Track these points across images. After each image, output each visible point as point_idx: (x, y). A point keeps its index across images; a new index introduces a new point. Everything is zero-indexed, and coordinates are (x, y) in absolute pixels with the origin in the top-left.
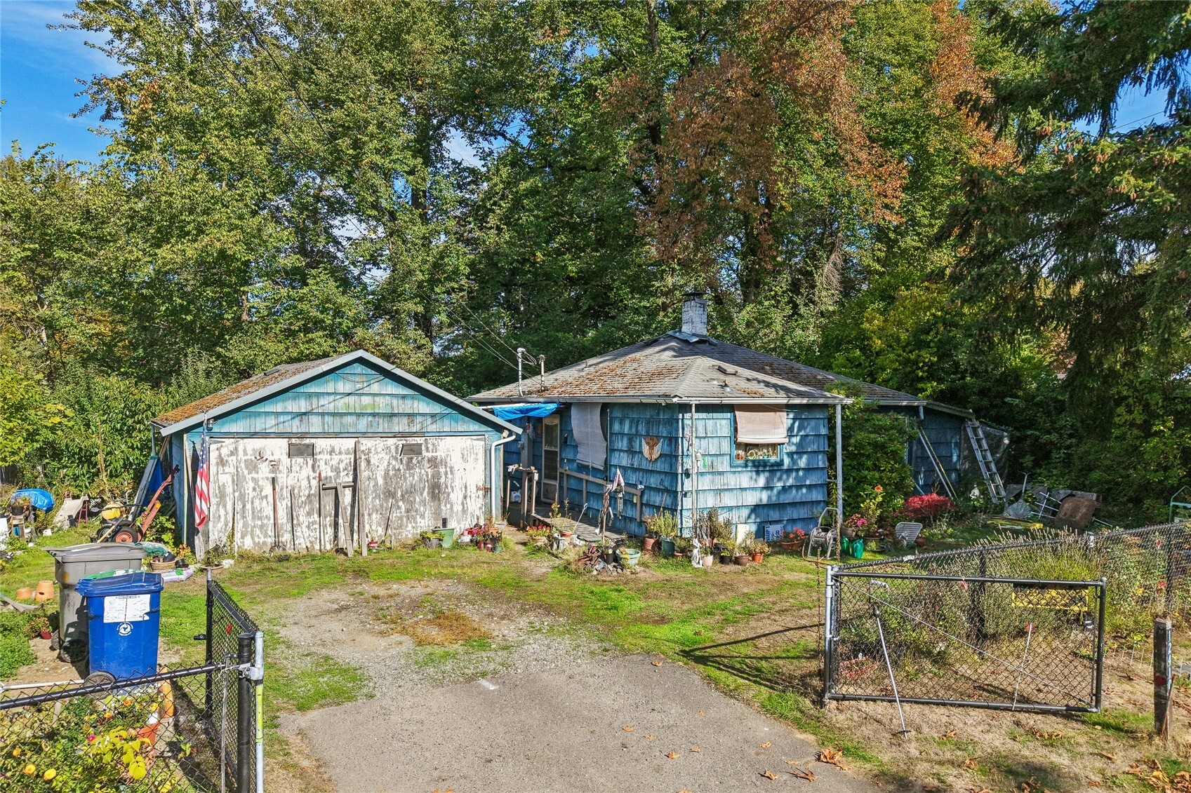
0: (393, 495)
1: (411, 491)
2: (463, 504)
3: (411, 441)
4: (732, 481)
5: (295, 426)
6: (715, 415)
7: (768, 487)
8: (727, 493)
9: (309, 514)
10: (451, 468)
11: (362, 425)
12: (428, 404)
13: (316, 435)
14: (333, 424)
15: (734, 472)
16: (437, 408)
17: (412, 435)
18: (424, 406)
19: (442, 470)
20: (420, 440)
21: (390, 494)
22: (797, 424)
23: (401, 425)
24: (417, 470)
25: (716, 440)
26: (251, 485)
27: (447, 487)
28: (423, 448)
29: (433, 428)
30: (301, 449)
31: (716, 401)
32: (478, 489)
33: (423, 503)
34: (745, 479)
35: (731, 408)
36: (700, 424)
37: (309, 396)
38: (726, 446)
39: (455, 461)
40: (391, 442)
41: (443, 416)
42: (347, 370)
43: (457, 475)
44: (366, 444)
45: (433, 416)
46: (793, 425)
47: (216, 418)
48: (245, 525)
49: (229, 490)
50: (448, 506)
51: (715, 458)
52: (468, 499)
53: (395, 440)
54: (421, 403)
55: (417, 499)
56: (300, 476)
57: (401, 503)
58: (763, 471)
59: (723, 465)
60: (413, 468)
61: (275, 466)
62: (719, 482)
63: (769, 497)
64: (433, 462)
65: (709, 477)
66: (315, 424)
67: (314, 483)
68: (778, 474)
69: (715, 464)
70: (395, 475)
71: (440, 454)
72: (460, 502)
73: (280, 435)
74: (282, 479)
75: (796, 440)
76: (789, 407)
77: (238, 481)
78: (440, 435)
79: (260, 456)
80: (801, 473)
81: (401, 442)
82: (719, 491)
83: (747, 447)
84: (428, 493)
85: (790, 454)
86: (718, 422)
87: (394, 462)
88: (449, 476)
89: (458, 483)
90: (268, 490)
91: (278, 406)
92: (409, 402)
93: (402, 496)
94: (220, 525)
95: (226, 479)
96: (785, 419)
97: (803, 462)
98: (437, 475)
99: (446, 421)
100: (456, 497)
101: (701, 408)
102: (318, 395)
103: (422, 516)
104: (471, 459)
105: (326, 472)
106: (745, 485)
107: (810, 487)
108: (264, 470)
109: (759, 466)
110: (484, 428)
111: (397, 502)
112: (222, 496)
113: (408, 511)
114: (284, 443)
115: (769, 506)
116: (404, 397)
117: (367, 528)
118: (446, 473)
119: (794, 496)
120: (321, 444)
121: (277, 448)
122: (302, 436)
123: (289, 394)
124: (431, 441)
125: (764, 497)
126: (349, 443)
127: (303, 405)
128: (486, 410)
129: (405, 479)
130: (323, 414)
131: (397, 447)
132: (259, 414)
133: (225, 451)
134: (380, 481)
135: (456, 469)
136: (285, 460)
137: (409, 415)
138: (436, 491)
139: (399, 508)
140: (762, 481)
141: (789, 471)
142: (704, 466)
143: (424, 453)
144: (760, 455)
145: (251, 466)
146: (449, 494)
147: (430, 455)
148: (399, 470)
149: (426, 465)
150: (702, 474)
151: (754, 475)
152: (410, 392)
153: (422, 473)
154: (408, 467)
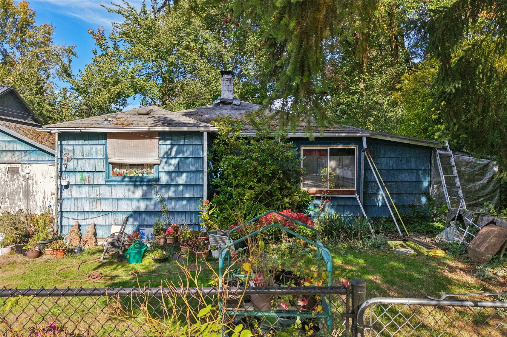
0: (3, 195)
1: (14, 192)
2: (43, 202)
3: (13, 165)
4: (107, 192)
6: (91, 142)
7: (145, 198)
8: (103, 202)
10: (36, 181)
12: (22, 145)
15: (110, 186)
16: (28, 148)
17: (14, 162)
18: (19, 147)
19: (31, 182)
20: (18, 165)
22: (175, 149)
23: (8, 157)
24: (17, 182)
25: (92, 161)
27: (33, 192)
28: (20, 169)
29: (25, 158)
31: (78, 130)
32: (52, 194)
33: (20, 200)
34: (121, 191)
36: (78, 149)
38: (101, 166)
39: (38, 177)
41: (31, 152)
43: (40, 185)
45: (25, 152)
46: (171, 149)
50: (34, 203)
51: (91, 175)
52: (46, 200)
53: (4, 165)
54: (18, 145)
55: (16, 198)
57: (7, 200)
58: (142, 185)
59: (100, 179)
60: (14, 181)
63: (147, 206)
64: (26, 178)
65: (87, 188)
68: (157, 188)
69: (91, 178)
70: (4, 184)
72: (41, 200)
75: (175, 162)
76: (162, 135)
78: (29, 162)
80: (181, 188)
81: (8, 166)
82: (96, 200)
84: (23, 195)
85: (169, 173)
86: (94, 147)
87: (4, 177)
88: (35, 186)
89: (40, 190)
92: (11, 144)
93: (8, 195)
96: (165, 146)
97: (182, 179)
98: (27, 185)
99: (33, 155)
100: (39, 198)
104: (47, 176)
106: (120, 196)
107: (189, 199)
109: (136, 182)
111: (5, 199)
113: (11, 204)
115: (148, 213)
118: (33, 184)
119: (173, 206)
124: (24, 166)
125: (142, 206)
129: (10, 186)
131: (6, 169)
135: (39, 182)
137: (12, 151)
138: (28, 194)
139: (6, 202)
140: (139, 193)
141: (168, 186)
142: (81, 180)
143: (20, 172)
144: (134, 173)
146: (34, 196)
147: (23, 173)
148: (7, 181)
149: (22, 179)
150: (80, 186)
151: (132, 188)
152: (12, 139)
153: (19, 184)
154: (12, 180)
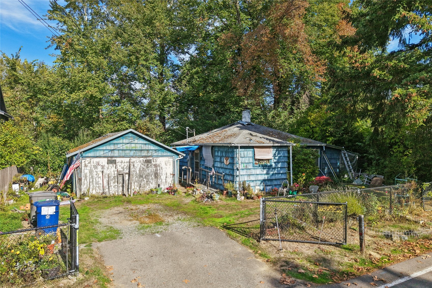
0: (142, 176)
1: (148, 175)
2: (165, 179)
3: (148, 158)
4: (253, 172)
5: (110, 154)
6: (247, 150)
7: (267, 174)
8: (252, 176)
9: (114, 183)
10: (162, 167)
11: (132, 153)
12: (154, 146)
13: (116, 157)
14: (122, 153)
15: (254, 169)
16: (157, 148)
17: (149, 156)
18: (152, 147)
19: (158, 168)
20: (151, 158)
21: (141, 176)
22: (277, 153)
23: (145, 153)
24: (150, 168)
25: (248, 158)
26: (95, 173)
27: (160, 174)
28: (152, 161)
29: (155, 154)
30: (112, 162)
31: (247, 145)
32: (171, 174)
33: (152, 179)
34: (259, 171)
35: (253, 147)
36: (242, 153)
37: (114, 144)
38: (251, 160)
39: (163, 165)
40: (141, 159)
41: (159, 150)
42: (127, 135)
43: (164, 170)
44: (133, 160)
45: (155, 150)
46: (276, 152)
47: (84, 152)
48: (93, 186)
49: (88, 175)
50: (161, 180)
51: (247, 164)
52: (167, 178)
53: (142, 158)
54: (151, 146)
55: (150, 178)
56: (111, 170)
57: (144, 179)
58: (266, 168)
59: (250, 166)
60: (148, 168)
61: (103, 167)
62: (249, 172)
63: (268, 177)
64: (156, 166)
65: (246, 170)
66: (116, 153)
67: (116, 172)
68: (271, 169)
69: (247, 166)
70: (143, 170)
71: (158, 163)
72: (164, 179)
73: (105, 157)
74: (106, 171)
75: (277, 158)
76: (273, 147)
77: (91, 172)
78: (158, 156)
79: (98, 164)
80: (279, 169)
81: (145, 159)
82: (249, 175)
83: (259, 160)
84: (154, 176)
85: (275, 163)
86: (248, 152)
87: (142, 166)
88: (161, 170)
89: (164, 173)
90: (101, 175)
91: (104, 148)
92: (147, 146)
93: (145, 177)
94: (85, 186)
95: (87, 171)
96: (273, 151)
97: (279, 165)
98: (157, 170)
99: (160, 152)
100: (163, 177)
101: (242, 147)
102: (117, 144)
103: (152, 183)
104: (168, 165)
105: (120, 169)
106: (258, 173)
107: (282, 174)
108: (100, 168)
109: (264, 167)
110: (173, 154)
111: (143, 179)
112: (86, 177)
113: (147, 182)
114: (106, 159)
115: (268, 180)
116: (145, 144)
117: (133, 187)
118: (160, 169)
119: (277, 177)
120: (118, 160)
121: (104, 161)
122: (112, 157)
123: (108, 144)
124: (155, 158)
125: (266, 177)
126: (127, 159)
127: (112, 147)
128: (174, 148)
129: (146, 171)
130: (119, 150)
131: (143, 161)
132: (98, 150)
133: (87, 162)
134: (138, 172)
135: (163, 168)
136: (106, 165)
137: (147, 150)
138: (157, 175)
139: (144, 181)
140: (265, 172)
141: (275, 168)
142: (244, 167)
143: (152, 163)
144: (264, 163)
145: (96, 167)
146: (161, 176)
147: (154, 163)
148: (144, 168)
149: (153, 167)
150: (243, 169)
151: (262, 169)
152: (148, 142)
153: (152, 169)
154: (147, 167)
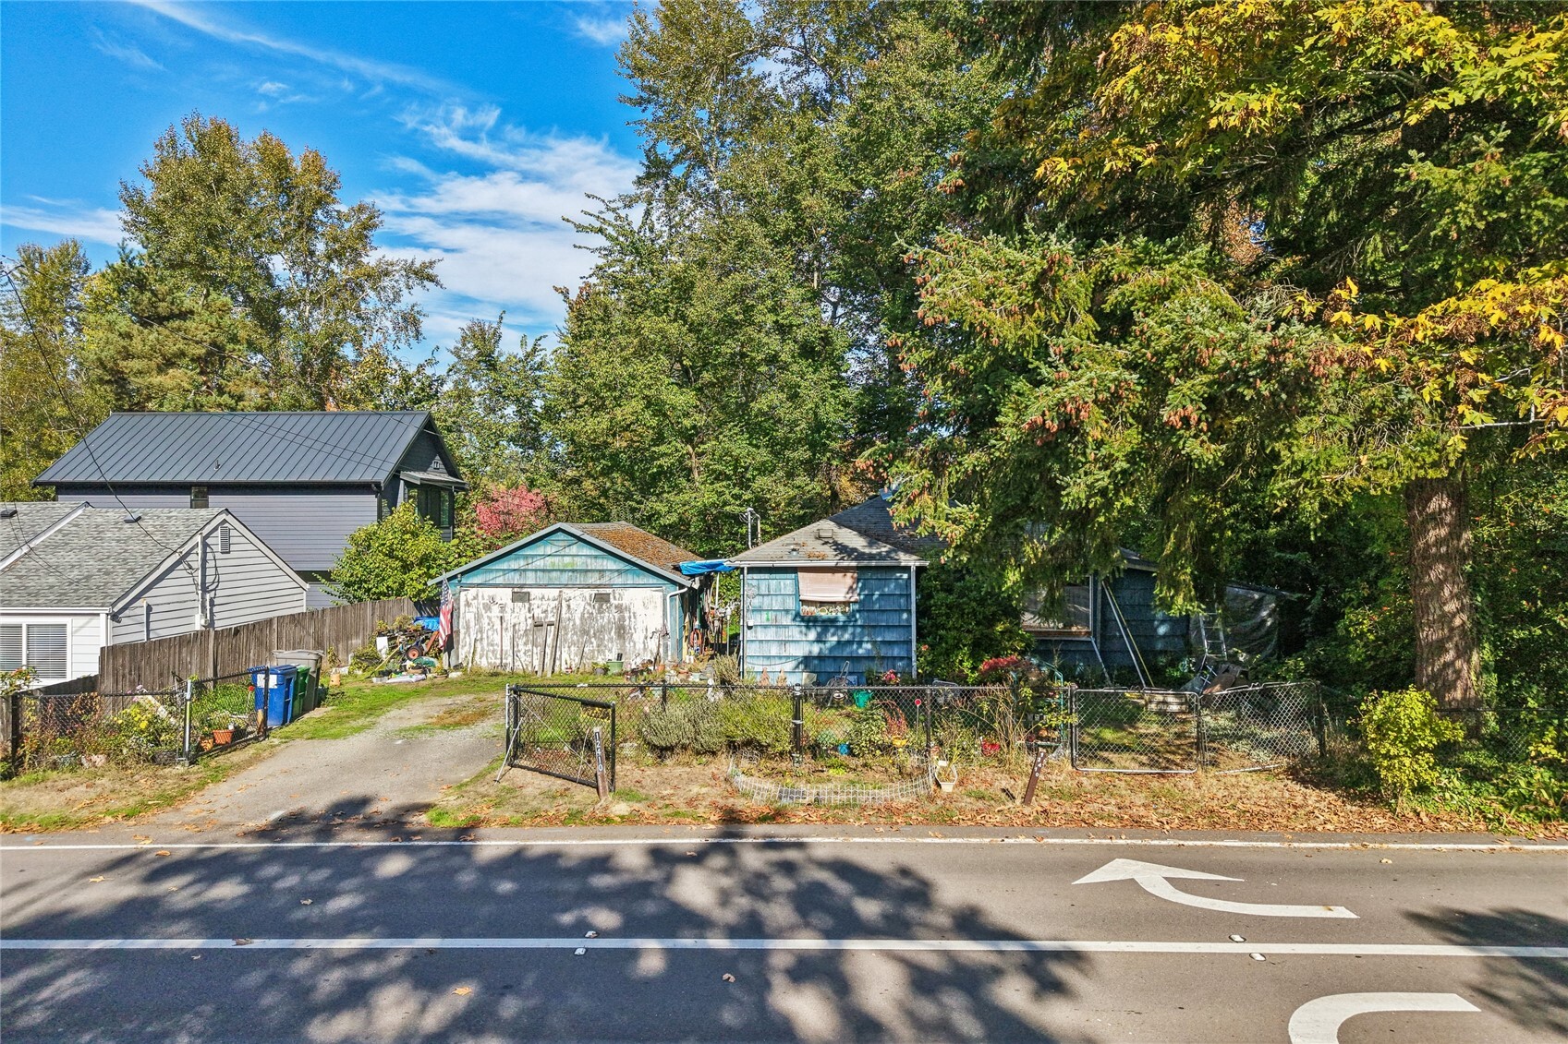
0: (587, 633)
1: (601, 630)
2: (644, 643)
3: (602, 591)
5: (516, 578)
9: (525, 644)
10: (634, 613)
11: (565, 578)
12: (616, 562)
13: (531, 586)
14: (544, 579)
16: (621, 565)
17: (605, 586)
18: (611, 564)
19: (627, 615)
20: (609, 591)
21: (585, 632)
22: (859, 583)
23: (593, 579)
24: (607, 614)
26: (486, 621)
27: (630, 628)
28: (611, 596)
29: (619, 581)
30: (521, 596)
32: (656, 631)
33: (611, 640)
35: (794, 570)
37: (526, 557)
39: (638, 608)
40: (587, 592)
41: (625, 572)
42: (553, 537)
43: (639, 619)
44: (568, 593)
45: (618, 571)
46: (855, 583)
47: (463, 573)
48: (482, 649)
49: (472, 624)
52: (649, 639)
53: (589, 590)
54: (611, 561)
55: (606, 637)
56: (520, 615)
57: (593, 639)
60: (603, 612)
61: (503, 608)
62: (784, 634)
64: (620, 608)
66: (530, 578)
67: (530, 621)
70: (589, 617)
71: (625, 602)
72: (641, 641)
73: (505, 586)
74: (507, 617)
77: (478, 618)
78: (625, 586)
79: (493, 600)
81: (595, 591)
84: (615, 633)
87: (588, 608)
88: (633, 620)
89: (640, 626)
90: (498, 626)
91: (504, 565)
92: (600, 561)
93: (594, 633)
94: (466, 648)
95: (470, 616)
98: (622, 619)
99: (630, 576)
100: (638, 637)
102: (533, 556)
103: (610, 651)
104: (651, 606)
105: (538, 612)
108: (496, 610)
110: (662, 581)
111: (590, 638)
112: (468, 628)
113: (598, 645)
114: (509, 591)
116: (596, 557)
117: (565, 656)
118: (630, 617)
120: (535, 592)
121: (505, 595)
122: (522, 586)
123: (512, 556)
124: (618, 591)
126: (555, 592)
127: (521, 563)
129: (597, 620)
130: (536, 570)
131: (591, 596)
132: (492, 571)
133: (470, 597)
134: (578, 622)
135: (638, 614)
136: (510, 604)
137: (600, 571)
138: (622, 631)
139: (592, 643)
143: (612, 600)
145: (487, 608)
146: (632, 634)
147: (616, 602)
148: (592, 613)
149: (614, 610)
152: (601, 553)
153: (610, 616)
154: (600, 612)
